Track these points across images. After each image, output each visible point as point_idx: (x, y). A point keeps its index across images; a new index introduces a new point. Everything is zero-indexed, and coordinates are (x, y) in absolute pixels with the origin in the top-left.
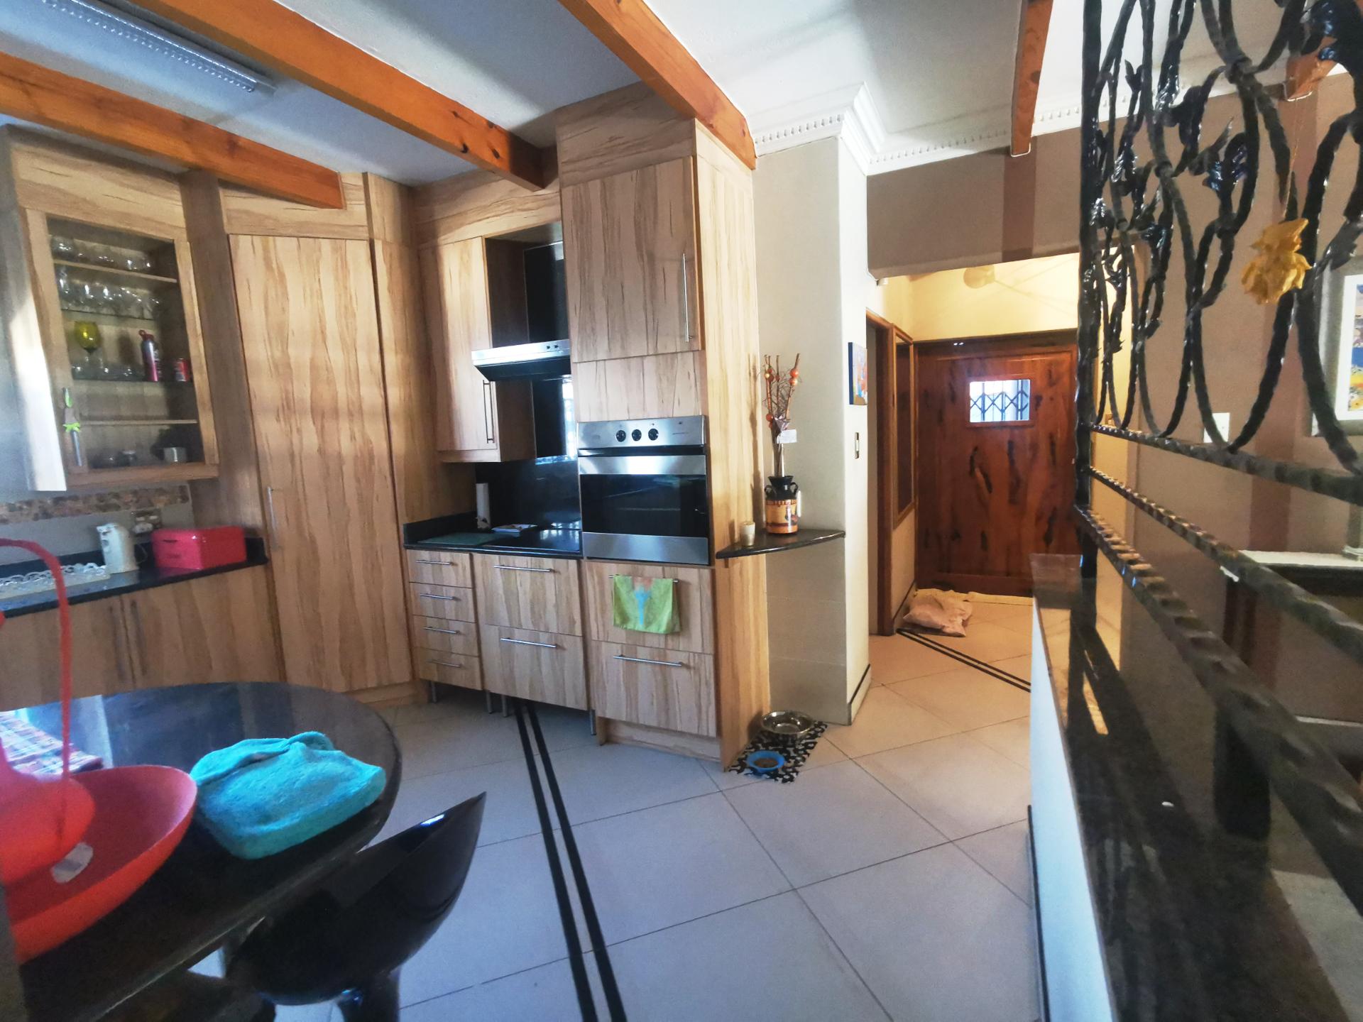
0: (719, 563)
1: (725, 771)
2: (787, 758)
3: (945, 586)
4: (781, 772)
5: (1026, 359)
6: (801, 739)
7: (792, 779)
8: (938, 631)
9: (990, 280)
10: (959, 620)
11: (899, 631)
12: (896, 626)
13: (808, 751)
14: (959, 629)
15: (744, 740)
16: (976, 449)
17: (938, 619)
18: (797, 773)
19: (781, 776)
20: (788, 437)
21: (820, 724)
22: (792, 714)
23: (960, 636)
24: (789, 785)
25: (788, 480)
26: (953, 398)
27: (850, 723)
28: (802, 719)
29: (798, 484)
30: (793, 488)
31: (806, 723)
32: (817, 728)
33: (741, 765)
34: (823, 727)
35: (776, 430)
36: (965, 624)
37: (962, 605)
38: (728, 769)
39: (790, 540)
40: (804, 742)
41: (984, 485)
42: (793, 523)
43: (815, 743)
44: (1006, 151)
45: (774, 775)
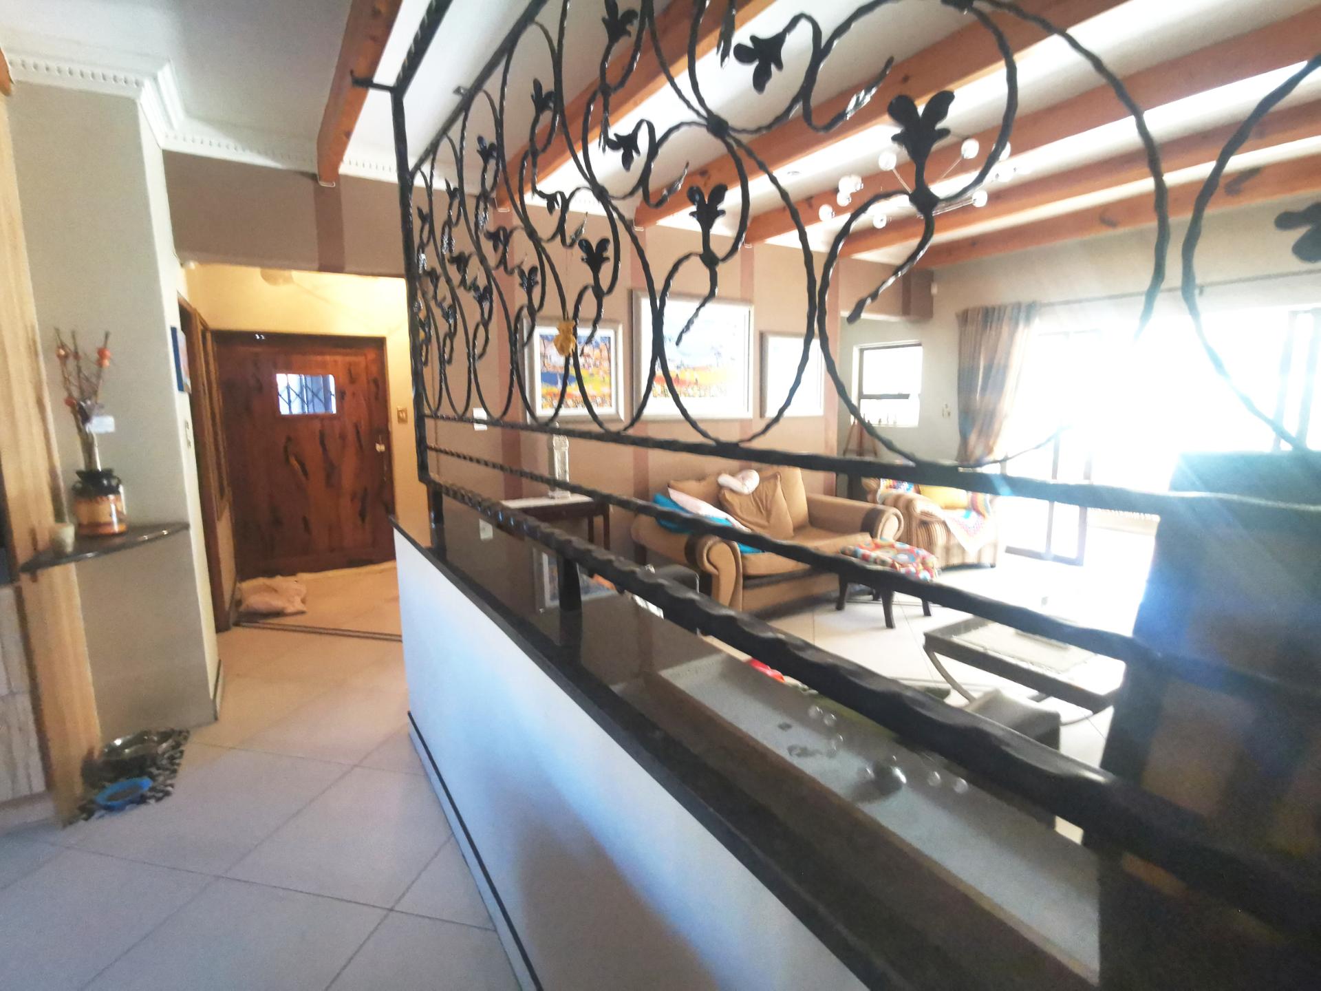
0: (25, 579)
1: (65, 826)
2: (153, 777)
3: (270, 574)
4: (149, 794)
5: (328, 358)
6: (164, 753)
7: (167, 794)
8: (279, 614)
9: (288, 280)
10: (298, 599)
11: (237, 624)
12: (232, 620)
13: (177, 761)
14: (299, 606)
15: (78, 788)
16: (289, 439)
17: (277, 603)
18: (172, 786)
19: (150, 798)
20: (101, 425)
21: (180, 733)
22: (147, 733)
23: (302, 613)
24: (167, 802)
25: (108, 474)
26: (260, 388)
27: (216, 719)
28: (158, 734)
29: (120, 478)
30: (114, 482)
31: (165, 736)
32: (178, 737)
33: (87, 811)
34: (186, 734)
35: (83, 416)
36: (303, 601)
37: (295, 586)
38: (69, 822)
39: (118, 541)
40: (166, 756)
41: (300, 473)
42: (120, 521)
43: (182, 752)
44: (314, 177)
45: (142, 800)
